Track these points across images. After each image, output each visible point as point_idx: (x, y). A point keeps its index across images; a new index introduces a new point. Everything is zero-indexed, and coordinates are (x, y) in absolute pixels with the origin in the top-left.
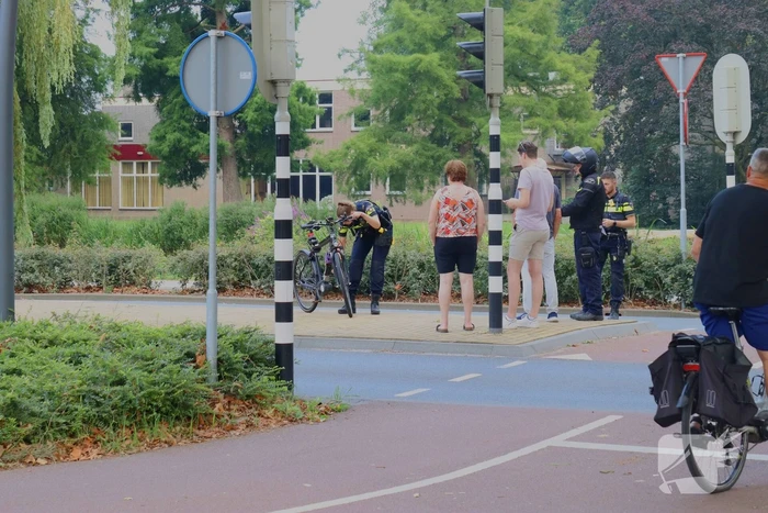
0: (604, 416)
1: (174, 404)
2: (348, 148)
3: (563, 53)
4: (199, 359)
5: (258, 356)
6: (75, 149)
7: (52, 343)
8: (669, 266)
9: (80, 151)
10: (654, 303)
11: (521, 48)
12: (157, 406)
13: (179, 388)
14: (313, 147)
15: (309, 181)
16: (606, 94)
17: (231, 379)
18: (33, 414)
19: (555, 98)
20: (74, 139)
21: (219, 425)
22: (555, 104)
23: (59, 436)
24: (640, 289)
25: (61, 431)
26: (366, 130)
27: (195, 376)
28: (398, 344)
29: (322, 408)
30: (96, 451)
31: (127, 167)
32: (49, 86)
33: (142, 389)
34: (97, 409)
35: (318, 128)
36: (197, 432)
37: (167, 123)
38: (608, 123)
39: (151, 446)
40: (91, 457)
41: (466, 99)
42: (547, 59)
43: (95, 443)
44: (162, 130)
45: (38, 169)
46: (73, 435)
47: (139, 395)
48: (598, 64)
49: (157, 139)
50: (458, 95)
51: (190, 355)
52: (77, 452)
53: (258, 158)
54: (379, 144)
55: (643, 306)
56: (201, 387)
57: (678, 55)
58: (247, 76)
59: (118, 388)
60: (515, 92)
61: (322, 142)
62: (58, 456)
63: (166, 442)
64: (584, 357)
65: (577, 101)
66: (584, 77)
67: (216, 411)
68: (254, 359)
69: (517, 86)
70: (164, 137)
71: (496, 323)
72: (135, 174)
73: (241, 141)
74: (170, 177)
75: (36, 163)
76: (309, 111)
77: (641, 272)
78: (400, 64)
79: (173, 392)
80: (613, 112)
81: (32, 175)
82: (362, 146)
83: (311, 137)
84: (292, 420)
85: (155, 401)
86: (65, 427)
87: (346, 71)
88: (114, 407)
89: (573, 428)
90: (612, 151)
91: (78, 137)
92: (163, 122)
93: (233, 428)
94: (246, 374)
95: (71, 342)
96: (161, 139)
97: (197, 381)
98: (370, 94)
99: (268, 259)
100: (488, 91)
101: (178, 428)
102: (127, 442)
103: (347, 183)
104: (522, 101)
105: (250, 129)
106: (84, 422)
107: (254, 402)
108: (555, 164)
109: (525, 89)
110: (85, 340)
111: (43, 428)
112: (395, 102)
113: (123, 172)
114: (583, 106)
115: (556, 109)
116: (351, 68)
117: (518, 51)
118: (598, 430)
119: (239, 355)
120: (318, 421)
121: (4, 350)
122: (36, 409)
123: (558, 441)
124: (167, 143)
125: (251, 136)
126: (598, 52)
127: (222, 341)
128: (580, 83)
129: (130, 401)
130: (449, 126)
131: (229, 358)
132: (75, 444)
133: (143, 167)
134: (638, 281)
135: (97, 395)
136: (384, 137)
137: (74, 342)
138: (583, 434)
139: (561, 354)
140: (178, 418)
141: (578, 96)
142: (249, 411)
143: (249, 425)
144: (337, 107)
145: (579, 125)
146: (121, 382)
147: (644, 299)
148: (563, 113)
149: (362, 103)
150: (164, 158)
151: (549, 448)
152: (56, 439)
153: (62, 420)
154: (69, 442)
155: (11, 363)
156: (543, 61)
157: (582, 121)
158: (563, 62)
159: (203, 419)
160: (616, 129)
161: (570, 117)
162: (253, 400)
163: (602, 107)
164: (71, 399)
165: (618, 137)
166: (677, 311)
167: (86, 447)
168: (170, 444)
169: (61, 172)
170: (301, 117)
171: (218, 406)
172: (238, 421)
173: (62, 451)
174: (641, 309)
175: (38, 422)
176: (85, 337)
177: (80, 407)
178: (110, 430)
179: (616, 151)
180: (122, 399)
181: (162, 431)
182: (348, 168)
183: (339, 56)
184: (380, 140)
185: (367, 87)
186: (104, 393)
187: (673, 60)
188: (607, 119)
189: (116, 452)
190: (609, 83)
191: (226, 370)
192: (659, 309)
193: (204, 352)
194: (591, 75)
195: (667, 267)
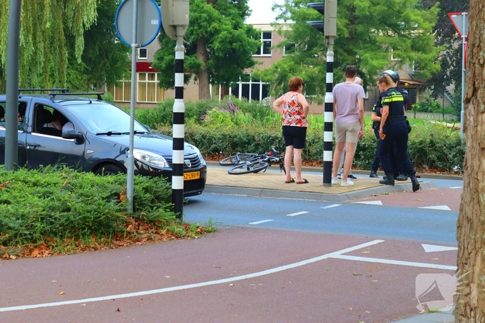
0: (372, 240)
1: (100, 224)
2: (277, 68)
3: (416, 10)
4: (122, 197)
5: (161, 196)
6: (108, 64)
7: (35, 184)
8: (453, 147)
9: (111, 65)
10: (442, 170)
11: (387, 6)
12: (89, 225)
13: (103, 215)
14: (256, 66)
15: (256, 88)
16: (444, 37)
17: (141, 210)
18: (10, 228)
19: (410, 39)
20: (108, 58)
21: (130, 238)
22: (409, 42)
23: (25, 242)
24: (434, 162)
25: (27, 239)
26: (288, 56)
27: (117, 207)
28: (263, 192)
29: (199, 230)
30: (47, 252)
31: (142, 76)
32: (81, 25)
33: (80, 214)
34: (50, 226)
35: (262, 55)
36: (115, 242)
37: (165, 49)
38: (445, 55)
39: (83, 250)
40: (44, 256)
41: (352, 38)
42: (405, 13)
43: (48, 247)
44: (162, 54)
45: (85, 77)
46: (35, 242)
47: (78, 218)
48: (438, 17)
49: (158, 59)
50: (347, 35)
51: (117, 195)
52: (36, 252)
53: (222, 73)
54: (296, 65)
55: (435, 172)
56: (119, 214)
57: (463, 13)
58: (156, 22)
59: (65, 213)
60: (384, 34)
61: (262, 63)
62: (24, 254)
63: (93, 248)
64: (379, 203)
65: (423, 41)
66: (428, 25)
67: (128, 229)
68: (158, 198)
69: (385, 30)
70: (163, 58)
71: (327, 180)
72: (147, 81)
73: (211, 61)
74: (166, 83)
75: (84, 73)
76: (254, 44)
77: (435, 150)
78: (310, 15)
79: (100, 217)
80: (448, 48)
81: (81, 80)
82: (285, 66)
83: (255, 60)
84: (178, 236)
85: (88, 222)
86: (29, 236)
87: (277, 19)
88: (61, 225)
89: (350, 247)
90: (448, 73)
91: (110, 57)
92: (162, 49)
93: (138, 240)
94: (150, 207)
95: (46, 184)
96: (161, 59)
97: (117, 211)
98: (292, 33)
99: (202, 136)
100: (326, 34)
101: (102, 239)
102: (68, 247)
103: (275, 90)
104: (388, 40)
105: (216, 54)
106: (42, 234)
107: (154, 225)
108: (412, 80)
109: (390, 33)
110: (55, 184)
111: (16, 237)
112: (307, 39)
113: (140, 80)
114: (427, 44)
115: (410, 45)
116: (281, 17)
117: (386, 8)
118: (365, 249)
119: (148, 195)
120: (194, 238)
121: (3, 189)
122: (11, 225)
123: (337, 255)
124: (165, 62)
125: (217, 58)
126: (438, 10)
127: (137, 187)
128: (426, 29)
129: (72, 222)
130: (341, 55)
131: (141, 197)
132: (36, 247)
133: (152, 77)
134: (433, 156)
135: (51, 217)
136: (299, 61)
137: (48, 184)
138: (354, 251)
139: (366, 201)
140: (102, 233)
141: (424, 37)
142: (150, 231)
143: (149, 239)
144: (274, 41)
145: (424, 56)
146: (68, 210)
147: (436, 168)
148: (414, 48)
149: (286, 39)
150: (162, 71)
151: (329, 258)
152: (23, 244)
153: (27, 232)
154: (31, 246)
155: (5, 196)
156: (403, 15)
157: (426, 54)
158: (416, 15)
159: (119, 234)
160: (450, 59)
161: (419, 51)
162: (155, 224)
163: (442, 44)
164: (34, 219)
165: (452, 64)
166: (456, 176)
167: (42, 249)
168: (95, 249)
169: (100, 79)
170: (249, 47)
171: (130, 226)
172: (143, 236)
173: (27, 252)
174: (434, 174)
175: (12, 233)
176: (55, 182)
177: (38, 224)
178: (58, 239)
179: (450, 73)
180: (67, 220)
181: (92, 241)
182: (276, 80)
183: (273, 9)
184: (297, 63)
185: (290, 29)
186: (56, 216)
187: (460, 16)
188: (445, 53)
189: (60, 253)
190: (446, 30)
191: (138, 205)
192: (446, 174)
193: (125, 193)
194: (434, 24)
195: (451, 148)
